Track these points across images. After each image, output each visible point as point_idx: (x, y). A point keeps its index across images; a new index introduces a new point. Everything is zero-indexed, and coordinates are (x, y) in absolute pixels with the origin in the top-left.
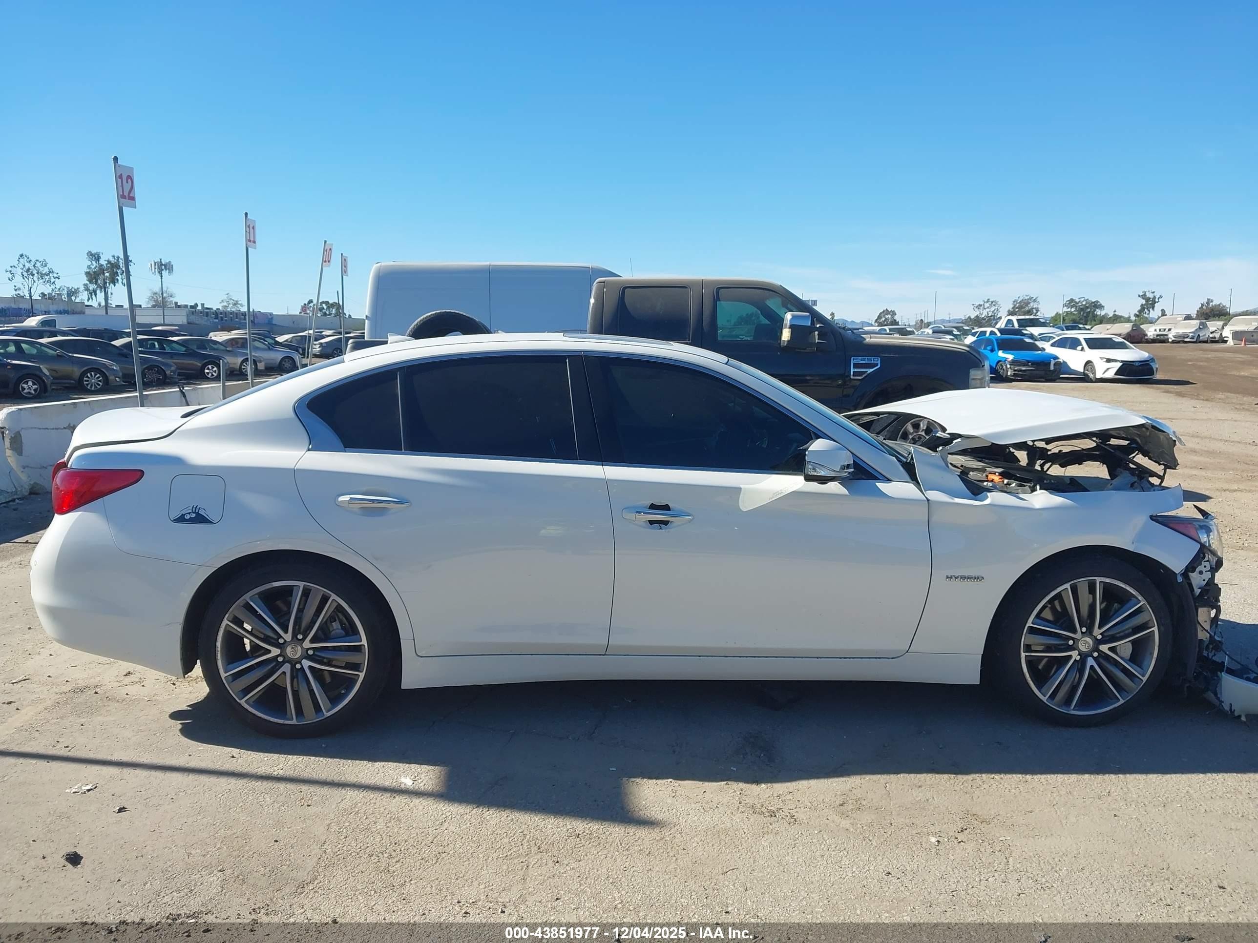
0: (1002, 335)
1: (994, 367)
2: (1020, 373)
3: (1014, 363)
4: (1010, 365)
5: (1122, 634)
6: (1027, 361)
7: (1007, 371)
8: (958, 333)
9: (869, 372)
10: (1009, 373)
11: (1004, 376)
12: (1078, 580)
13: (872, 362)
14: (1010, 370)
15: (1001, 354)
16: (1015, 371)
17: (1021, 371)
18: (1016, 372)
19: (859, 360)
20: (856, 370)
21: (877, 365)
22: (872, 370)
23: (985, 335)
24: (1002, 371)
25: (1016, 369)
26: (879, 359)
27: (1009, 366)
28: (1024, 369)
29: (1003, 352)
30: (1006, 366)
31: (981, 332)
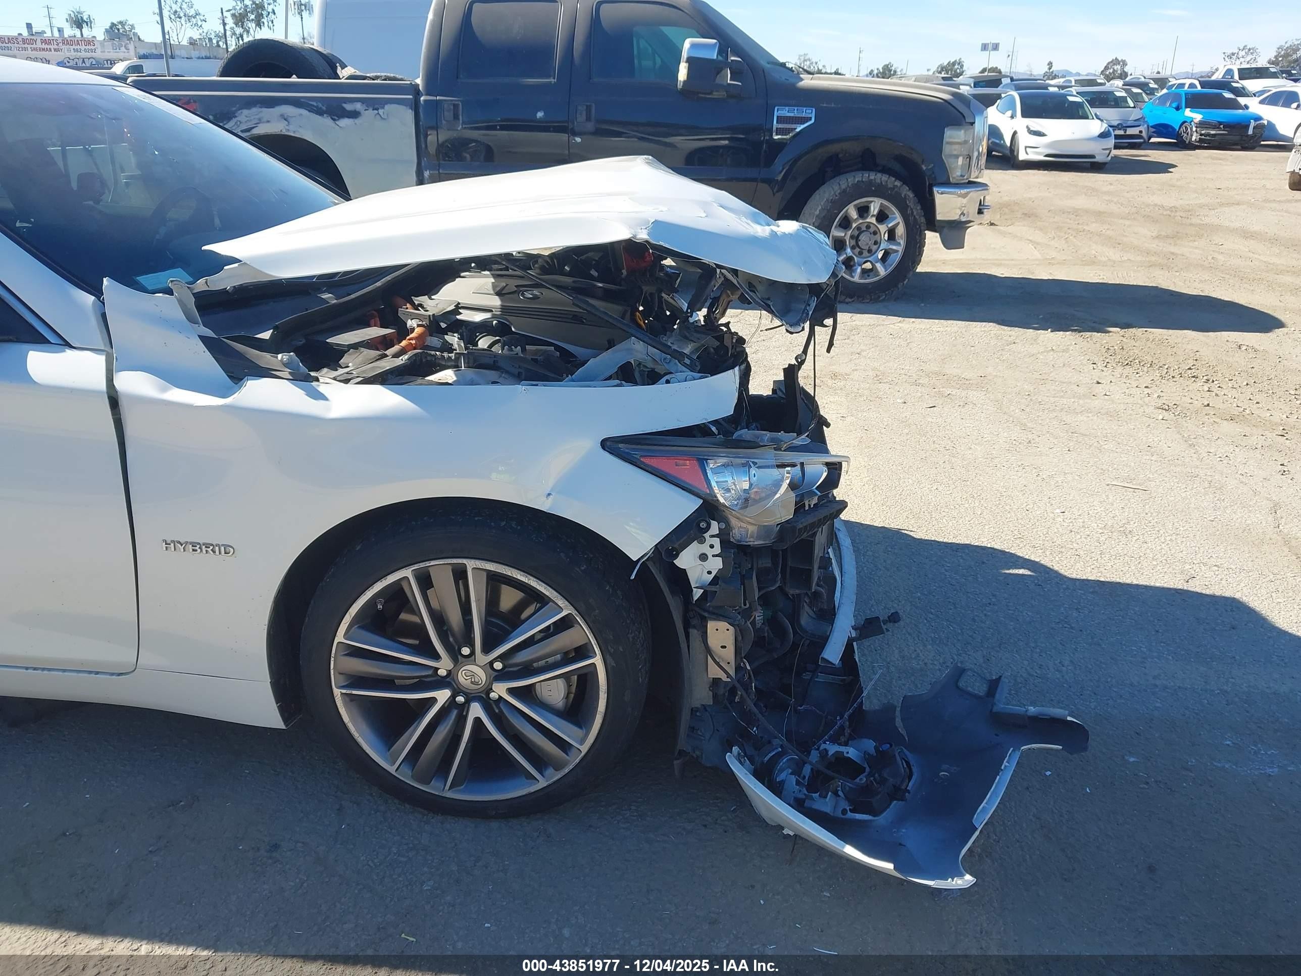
0: (1202, 88)
1: (1177, 130)
2: (1208, 138)
3: (1202, 125)
4: (1196, 127)
5: (542, 663)
6: (1219, 122)
7: (1192, 135)
8: (1156, 86)
9: (798, 130)
10: (1194, 138)
11: (1187, 142)
12: (433, 563)
13: (804, 115)
14: (1195, 134)
15: (1188, 113)
16: (1201, 135)
17: (1209, 135)
18: (1203, 137)
19: (785, 112)
20: (780, 126)
21: (810, 119)
22: (802, 127)
23: (1184, 88)
24: (1185, 135)
25: (1203, 132)
26: (814, 110)
27: (1194, 129)
28: (1213, 132)
29: (1190, 111)
30: (1191, 129)
31: (1179, 84)
